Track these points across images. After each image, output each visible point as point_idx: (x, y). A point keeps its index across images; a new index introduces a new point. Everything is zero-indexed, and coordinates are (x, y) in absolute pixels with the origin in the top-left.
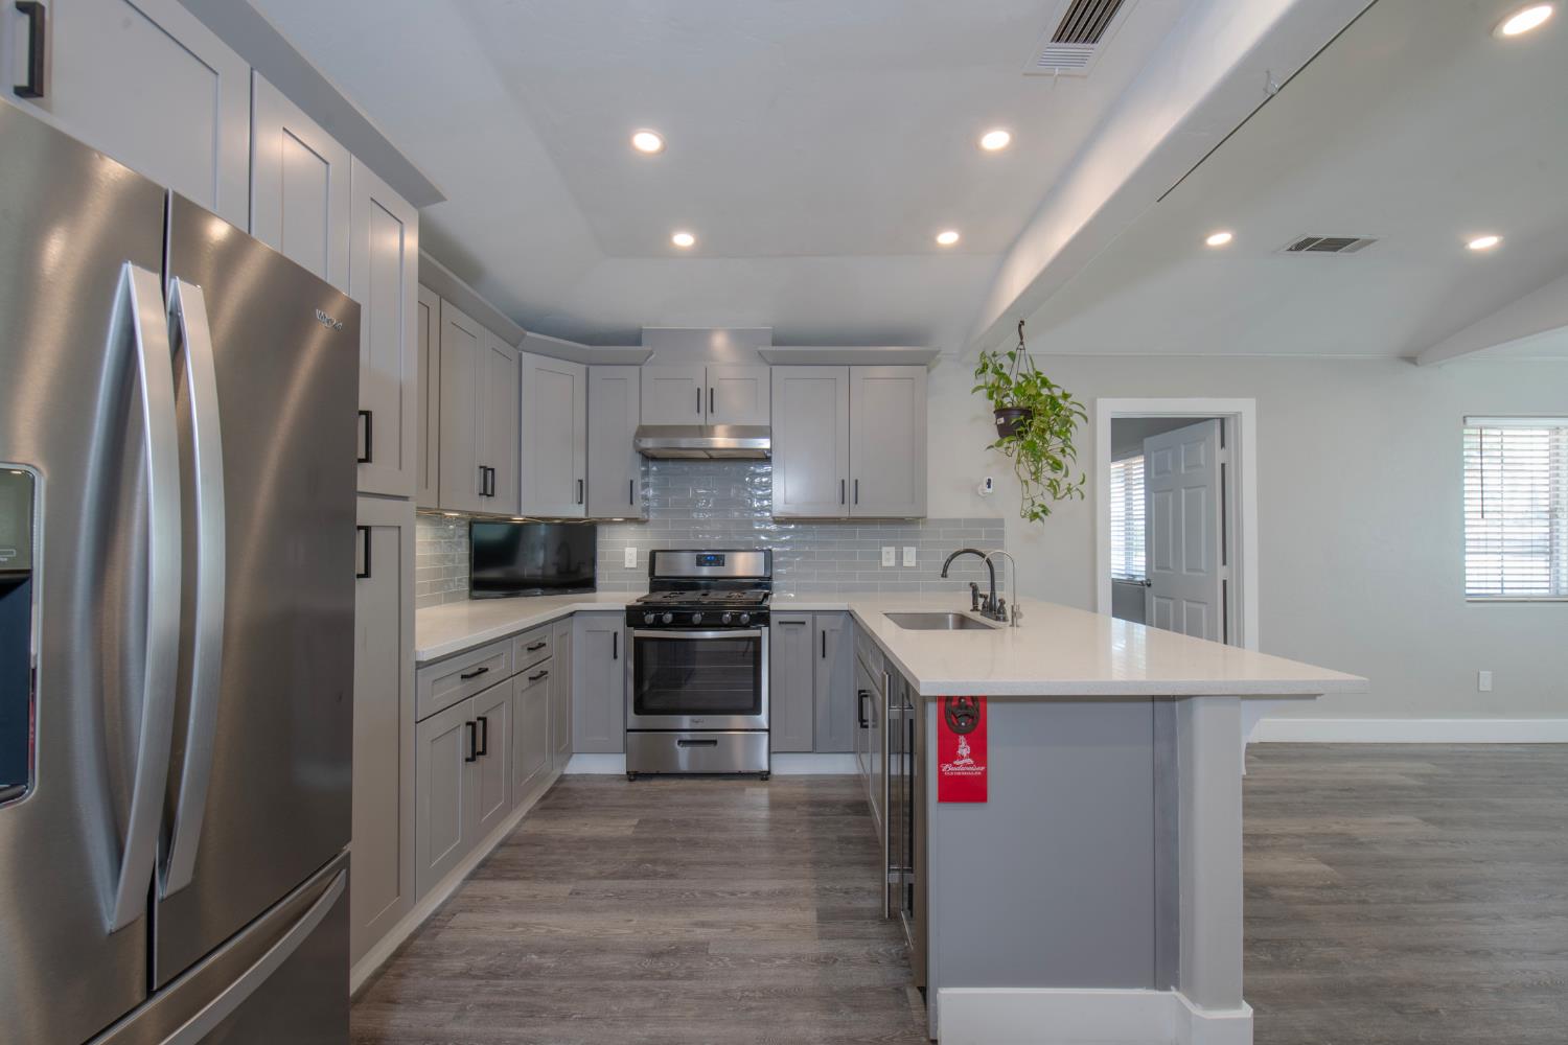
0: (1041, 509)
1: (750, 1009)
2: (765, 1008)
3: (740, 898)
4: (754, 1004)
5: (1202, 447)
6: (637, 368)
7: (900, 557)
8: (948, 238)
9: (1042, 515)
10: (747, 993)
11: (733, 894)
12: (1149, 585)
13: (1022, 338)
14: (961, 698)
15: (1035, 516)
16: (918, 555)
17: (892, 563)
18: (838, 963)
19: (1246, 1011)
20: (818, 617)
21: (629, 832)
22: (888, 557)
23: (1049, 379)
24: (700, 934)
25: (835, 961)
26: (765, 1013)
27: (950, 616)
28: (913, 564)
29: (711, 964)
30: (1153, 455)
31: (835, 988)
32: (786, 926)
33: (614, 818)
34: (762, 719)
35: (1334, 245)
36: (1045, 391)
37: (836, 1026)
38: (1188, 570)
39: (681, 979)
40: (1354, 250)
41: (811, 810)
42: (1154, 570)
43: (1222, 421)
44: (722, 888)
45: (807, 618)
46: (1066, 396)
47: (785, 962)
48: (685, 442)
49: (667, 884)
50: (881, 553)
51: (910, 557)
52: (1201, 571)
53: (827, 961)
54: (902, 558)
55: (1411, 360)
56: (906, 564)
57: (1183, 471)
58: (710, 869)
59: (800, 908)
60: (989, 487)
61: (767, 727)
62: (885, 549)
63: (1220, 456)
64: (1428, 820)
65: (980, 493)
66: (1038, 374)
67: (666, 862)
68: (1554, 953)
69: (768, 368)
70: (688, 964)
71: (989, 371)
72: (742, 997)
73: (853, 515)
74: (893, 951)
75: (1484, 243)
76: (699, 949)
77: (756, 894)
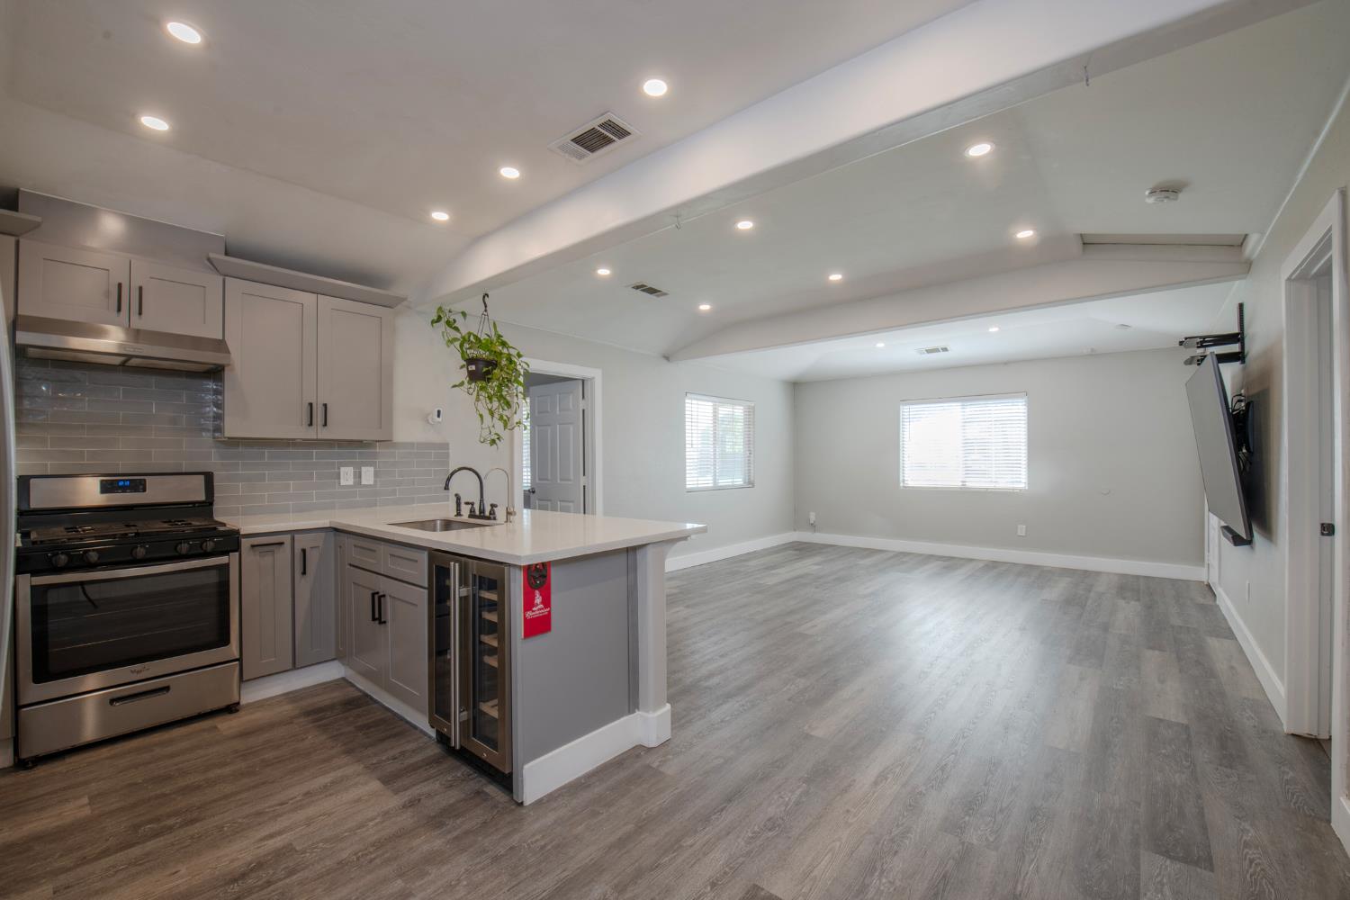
0: (497, 437)
1: (371, 861)
2: (387, 852)
3: (292, 804)
4: (373, 856)
5: (571, 397)
6: (13, 239)
7: (358, 476)
8: (440, 216)
9: (497, 441)
10: (360, 854)
11: (282, 804)
12: (534, 492)
13: (486, 307)
14: (537, 565)
15: (493, 442)
16: (376, 474)
17: (351, 482)
18: (422, 801)
19: (668, 706)
20: (296, 536)
21: (87, 811)
22: (347, 476)
23: (509, 342)
24: (277, 843)
25: (419, 800)
26: (386, 856)
27: (439, 522)
28: (372, 483)
29: (308, 854)
30: (537, 398)
31: (433, 814)
32: (359, 800)
33: (43, 809)
34: (233, 649)
35: (652, 291)
36: (505, 351)
37: (449, 832)
38: (561, 480)
39: (284, 878)
40: (658, 296)
41: (310, 718)
42: (537, 481)
43: (583, 381)
44: (267, 805)
45: (287, 539)
46: (519, 356)
47: (377, 821)
48: (77, 343)
49: (196, 829)
50: (339, 474)
51: (368, 475)
52: (570, 480)
53: (412, 803)
54: (360, 477)
55: (667, 358)
56: (364, 482)
57: (558, 413)
58: (238, 798)
59: (362, 784)
60: (439, 416)
61: (238, 657)
62: (343, 469)
63: (582, 405)
64: (688, 607)
65: (430, 421)
66: (500, 336)
67: (176, 814)
68: (744, 646)
69: (221, 278)
70: (282, 867)
71: (443, 322)
72: (358, 859)
73: (320, 437)
74: (459, 775)
75: (705, 307)
76: (287, 850)
77: (308, 794)
